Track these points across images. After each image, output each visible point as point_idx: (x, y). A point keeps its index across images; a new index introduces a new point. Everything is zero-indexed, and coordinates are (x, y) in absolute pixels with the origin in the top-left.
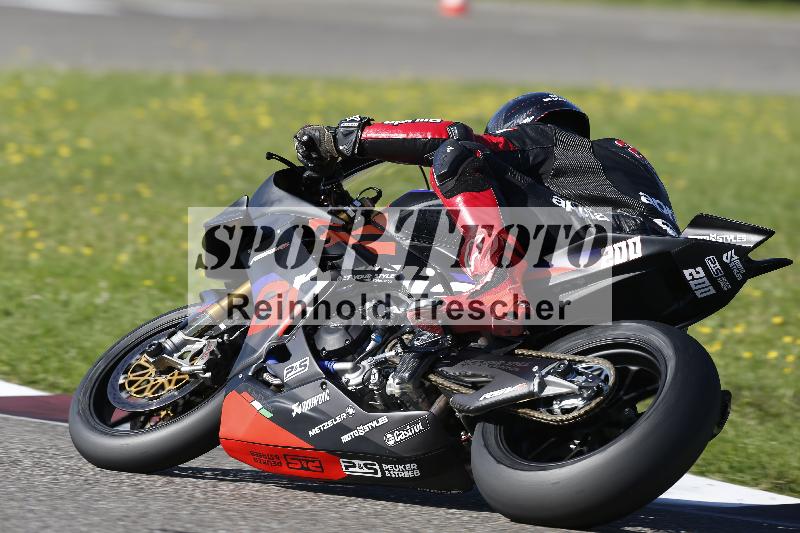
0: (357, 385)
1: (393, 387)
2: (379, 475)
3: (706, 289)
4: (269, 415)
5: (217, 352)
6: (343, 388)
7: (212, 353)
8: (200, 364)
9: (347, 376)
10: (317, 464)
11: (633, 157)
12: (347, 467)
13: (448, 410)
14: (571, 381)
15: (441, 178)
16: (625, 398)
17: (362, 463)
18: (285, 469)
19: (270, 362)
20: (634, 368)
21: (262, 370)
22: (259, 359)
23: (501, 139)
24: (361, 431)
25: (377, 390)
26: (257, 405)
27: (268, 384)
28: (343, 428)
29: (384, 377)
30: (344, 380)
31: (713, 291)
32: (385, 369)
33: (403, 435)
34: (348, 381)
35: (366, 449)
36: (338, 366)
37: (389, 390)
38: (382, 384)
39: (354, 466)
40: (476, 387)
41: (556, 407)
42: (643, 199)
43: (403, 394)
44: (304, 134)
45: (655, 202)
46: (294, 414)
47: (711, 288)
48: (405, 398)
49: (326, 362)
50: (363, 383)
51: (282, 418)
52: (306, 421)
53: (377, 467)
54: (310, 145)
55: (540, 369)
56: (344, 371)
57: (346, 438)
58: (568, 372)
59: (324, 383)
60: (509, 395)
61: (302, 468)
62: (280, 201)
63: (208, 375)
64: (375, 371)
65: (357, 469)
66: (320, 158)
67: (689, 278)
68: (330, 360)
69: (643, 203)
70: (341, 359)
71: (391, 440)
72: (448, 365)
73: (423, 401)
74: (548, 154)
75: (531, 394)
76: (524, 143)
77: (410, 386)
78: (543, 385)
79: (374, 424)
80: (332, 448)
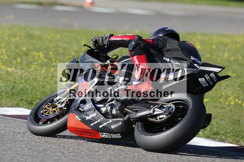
0: (104, 111)
1: (114, 112)
2: (110, 137)
3: (205, 84)
4: (80, 120)
5: (68, 102)
6: (100, 112)
7: (67, 102)
8: (63, 105)
9: (102, 108)
10: (93, 134)
11: (190, 46)
12: (101, 135)
13: (129, 119)
14: (162, 110)
15: (130, 51)
16: (178, 115)
17: (105, 134)
18: (85, 135)
19: (81, 104)
20: (181, 107)
21: (79, 107)
22: (78, 103)
23: (151, 40)
24: (105, 124)
25: (110, 113)
26: (77, 117)
27: (80, 111)
28: (100, 124)
29: (112, 109)
30: (101, 110)
31: (208, 85)
32: (112, 106)
33: (116, 126)
34: (102, 110)
35: (106, 130)
36: (99, 106)
37: (113, 113)
38: (111, 111)
39: (103, 135)
40: (136, 111)
41: (158, 118)
42: (192, 58)
43: (117, 114)
44: (94, 39)
45: (196, 59)
46: (87, 120)
47: (207, 84)
48: (117, 115)
49: (96, 105)
50: (106, 110)
51: (83, 121)
52: (90, 121)
53: (109, 135)
54: (96, 42)
55: (153, 107)
56: (101, 107)
57: (101, 126)
58: (161, 107)
59: (95, 111)
60: (145, 114)
61: (89, 135)
62: (88, 58)
63: (65, 108)
64: (109, 107)
65: (104, 136)
66: (99, 46)
67: (200, 81)
68: (97, 104)
69: (192, 59)
70: (101, 104)
71: (113, 127)
72: (129, 105)
73: (123, 116)
74: (165, 45)
75: (150, 114)
76: (158, 42)
77: (119, 111)
78: (154, 111)
79: (108, 122)
80: (97, 129)
